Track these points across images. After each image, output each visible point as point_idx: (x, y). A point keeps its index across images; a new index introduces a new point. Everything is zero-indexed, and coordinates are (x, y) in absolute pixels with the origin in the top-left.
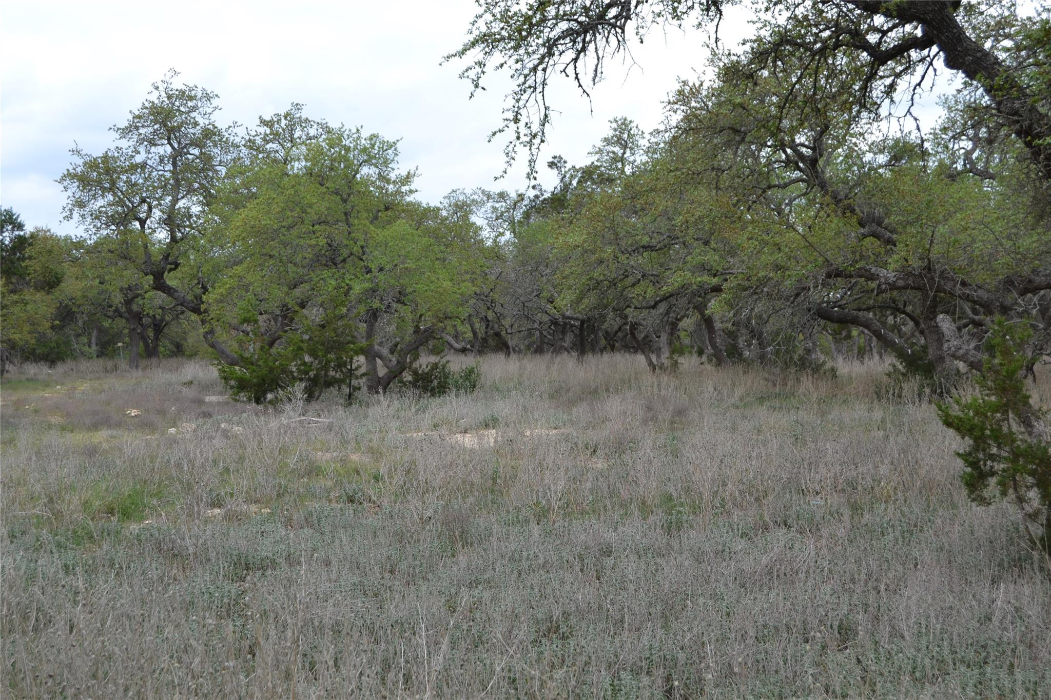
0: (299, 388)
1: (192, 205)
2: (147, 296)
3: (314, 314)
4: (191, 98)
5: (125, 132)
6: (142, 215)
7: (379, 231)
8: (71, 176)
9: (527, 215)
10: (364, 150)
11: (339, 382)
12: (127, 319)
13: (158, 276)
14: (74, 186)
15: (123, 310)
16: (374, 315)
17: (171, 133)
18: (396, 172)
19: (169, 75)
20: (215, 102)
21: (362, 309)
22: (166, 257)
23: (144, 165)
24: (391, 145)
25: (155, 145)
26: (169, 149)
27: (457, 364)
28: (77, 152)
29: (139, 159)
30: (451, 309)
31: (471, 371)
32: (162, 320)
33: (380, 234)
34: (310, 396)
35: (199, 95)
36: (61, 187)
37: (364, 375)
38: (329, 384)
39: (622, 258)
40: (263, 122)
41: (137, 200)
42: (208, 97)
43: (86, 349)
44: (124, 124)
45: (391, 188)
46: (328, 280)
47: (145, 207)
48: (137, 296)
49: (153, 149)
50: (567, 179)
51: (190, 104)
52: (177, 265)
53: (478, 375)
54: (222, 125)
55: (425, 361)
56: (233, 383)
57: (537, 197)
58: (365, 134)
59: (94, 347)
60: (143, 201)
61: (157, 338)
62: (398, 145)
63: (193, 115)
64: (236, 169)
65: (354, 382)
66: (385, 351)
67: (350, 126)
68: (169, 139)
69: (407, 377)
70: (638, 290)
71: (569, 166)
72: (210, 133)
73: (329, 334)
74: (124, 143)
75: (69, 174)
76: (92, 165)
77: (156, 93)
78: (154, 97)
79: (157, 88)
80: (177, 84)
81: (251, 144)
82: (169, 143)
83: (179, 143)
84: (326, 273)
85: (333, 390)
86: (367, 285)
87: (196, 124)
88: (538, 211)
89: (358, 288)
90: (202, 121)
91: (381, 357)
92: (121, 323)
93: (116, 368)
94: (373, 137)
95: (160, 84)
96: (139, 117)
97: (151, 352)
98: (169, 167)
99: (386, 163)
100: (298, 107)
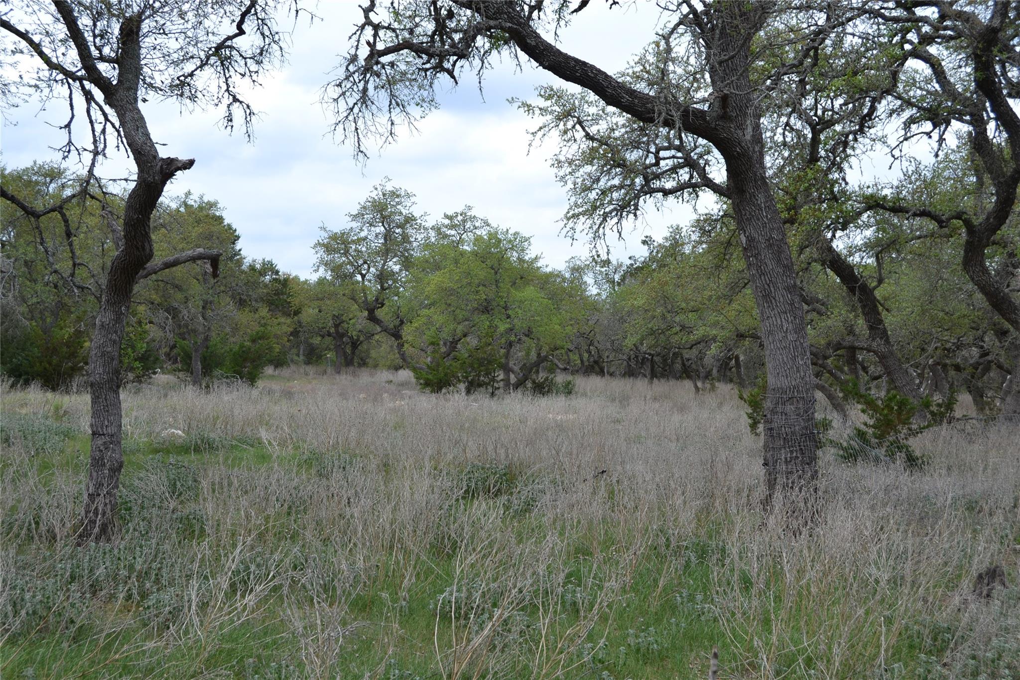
0: (462, 386)
1: (394, 266)
2: (351, 322)
3: (472, 341)
4: (398, 196)
5: (355, 217)
6: (364, 272)
7: (517, 293)
8: (319, 244)
9: (623, 278)
10: (510, 241)
11: (487, 384)
12: (334, 338)
13: (371, 312)
14: (321, 252)
15: (332, 330)
16: (511, 344)
17: (384, 219)
18: (529, 256)
19: (384, 181)
20: (413, 199)
21: (503, 341)
22: (377, 300)
23: (365, 238)
24: (527, 240)
25: (375, 226)
26: (382, 229)
27: (560, 378)
28: (323, 229)
29: (363, 234)
30: (559, 343)
31: (569, 383)
32: (358, 340)
33: (518, 295)
34: (468, 392)
35: (403, 194)
36: (314, 251)
37: (502, 380)
38: (480, 385)
39: (668, 316)
40: (447, 216)
41: (360, 262)
42: (408, 196)
43: (296, 358)
44: (355, 212)
45: (526, 265)
46: (484, 321)
47: (366, 266)
48: (343, 322)
49: (373, 228)
50: (654, 253)
51: (397, 200)
52: (383, 305)
53: (574, 385)
54: (417, 214)
55: (542, 376)
56: (422, 381)
57: (632, 265)
58: (511, 232)
59: (302, 357)
60: (365, 262)
61: (353, 353)
62: (531, 240)
63: (398, 207)
64: (427, 246)
65: (496, 385)
66: (516, 368)
67: (503, 227)
68: (383, 223)
69: (529, 384)
70: (677, 338)
71: (655, 244)
72: (410, 220)
73: (481, 355)
74: (354, 225)
75: (319, 243)
76: (334, 237)
77: (375, 192)
78: (374, 195)
79: (376, 189)
80: (389, 188)
81: (437, 229)
82: (383, 225)
83: (389, 226)
84: (483, 317)
85: (482, 389)
86: (507, 326)
87: (401, 213)
88: (632, 275)
89: (502, 327)
90: (404, 212)
91: (513, 372)
92: (328, 340)
93: (325, 372)
94: (516, 234)
95: (378, 187)
96: (364, 208)
97: (349, 363)
98: (382, 241)
99: (523, 250)
100: (470, 208)
